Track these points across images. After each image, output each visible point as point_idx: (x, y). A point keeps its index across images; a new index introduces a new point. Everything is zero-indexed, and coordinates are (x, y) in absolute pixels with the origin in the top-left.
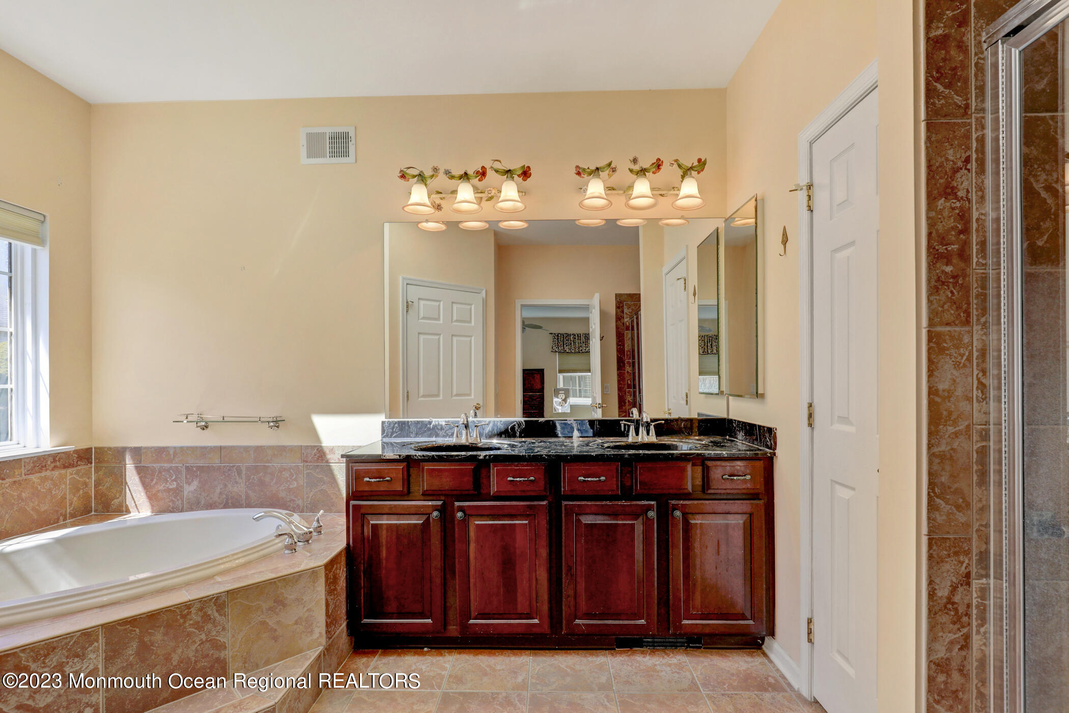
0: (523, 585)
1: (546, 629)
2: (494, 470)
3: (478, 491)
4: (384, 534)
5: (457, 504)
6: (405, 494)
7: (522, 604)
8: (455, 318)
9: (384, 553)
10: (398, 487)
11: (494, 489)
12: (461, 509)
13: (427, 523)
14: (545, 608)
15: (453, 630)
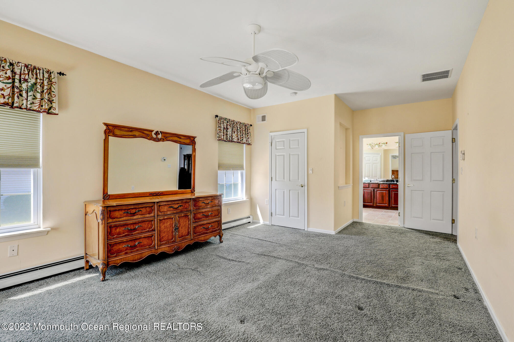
0: (385, 200)
1: (388, 206)
2: (381, 185)
3: (378, 188)
4: (365, 192)
5: (375, 189)
6: (369, 188)
7: (384, 203)
8: (374, 160)
9: (366, 195)
10: (368, 187)
11: (381, 187)
12: (376, 190)
13: (371, 192)
14: (388, 203)
15: (375, 205)
